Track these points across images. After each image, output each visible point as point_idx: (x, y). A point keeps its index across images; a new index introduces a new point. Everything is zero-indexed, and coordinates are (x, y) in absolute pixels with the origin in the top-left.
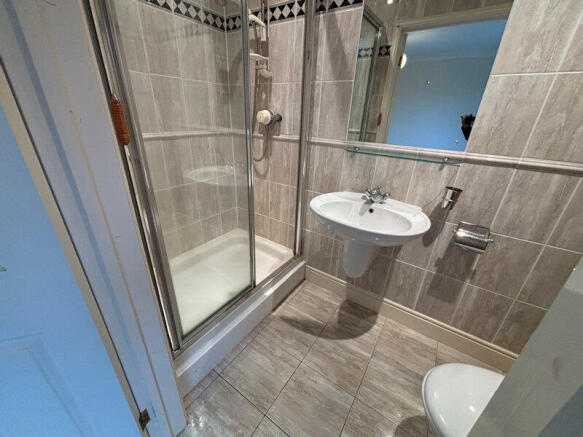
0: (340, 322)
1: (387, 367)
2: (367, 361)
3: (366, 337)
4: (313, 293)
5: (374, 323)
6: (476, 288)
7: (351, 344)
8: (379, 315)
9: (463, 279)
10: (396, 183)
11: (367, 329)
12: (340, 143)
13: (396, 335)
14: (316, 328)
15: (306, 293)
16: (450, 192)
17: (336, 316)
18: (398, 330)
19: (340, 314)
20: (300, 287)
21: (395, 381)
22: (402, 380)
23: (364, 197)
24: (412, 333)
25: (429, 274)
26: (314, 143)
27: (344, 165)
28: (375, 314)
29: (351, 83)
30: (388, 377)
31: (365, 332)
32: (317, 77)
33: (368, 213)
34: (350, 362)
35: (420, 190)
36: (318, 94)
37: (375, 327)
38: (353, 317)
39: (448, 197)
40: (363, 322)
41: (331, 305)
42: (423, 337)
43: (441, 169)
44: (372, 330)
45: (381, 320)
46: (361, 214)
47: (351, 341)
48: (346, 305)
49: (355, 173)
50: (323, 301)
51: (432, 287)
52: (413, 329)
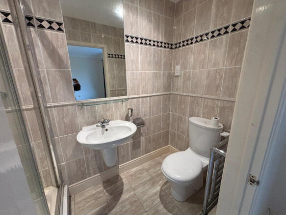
0: (111, 194)
1: (140, 188)
2: (135, 195)
3: (125, 188)
4: (85, 197)
5: (122, 179)
6: (144, 138)
7: (125, 196)
8: (120, 175)
9: (140, 138)
10: (108, 114)
11: (122, 184)
12: (71, 103)
13: (131, 175)
14: (105, 210)
15: (80, 202)
16: (130, 110)
17: (107, 194)
18: (130, 174)
19: (107, 191)
20: (72, 203)
21: (147, 190)
22: (148, 187)
23: (97, 126)
24: (134, 170)
25: (131, 143)
26: (51, 107)
27: (78, 114)
28: (118, 176)
29: (69, 71)
30: (144, 191)
31: (123, 185)
32: (40, 66)
33: (105, 132)
34: (131, 204)
35: (118, 114)
36: (44, 76)
37: (123, 180)
38: (113, 186)
39: (130, 112)
40: (118, 184)
41: (100, 192)
42: (137, 168)
43: (122, 103)
44: (124, 183)
45: (122, 175)
46: (103, 134)
47: (123, 195)
48: (105, 185)
49: (86, 116)
50: (94, 195)
51: (133, 147)
52: (133, 168)
